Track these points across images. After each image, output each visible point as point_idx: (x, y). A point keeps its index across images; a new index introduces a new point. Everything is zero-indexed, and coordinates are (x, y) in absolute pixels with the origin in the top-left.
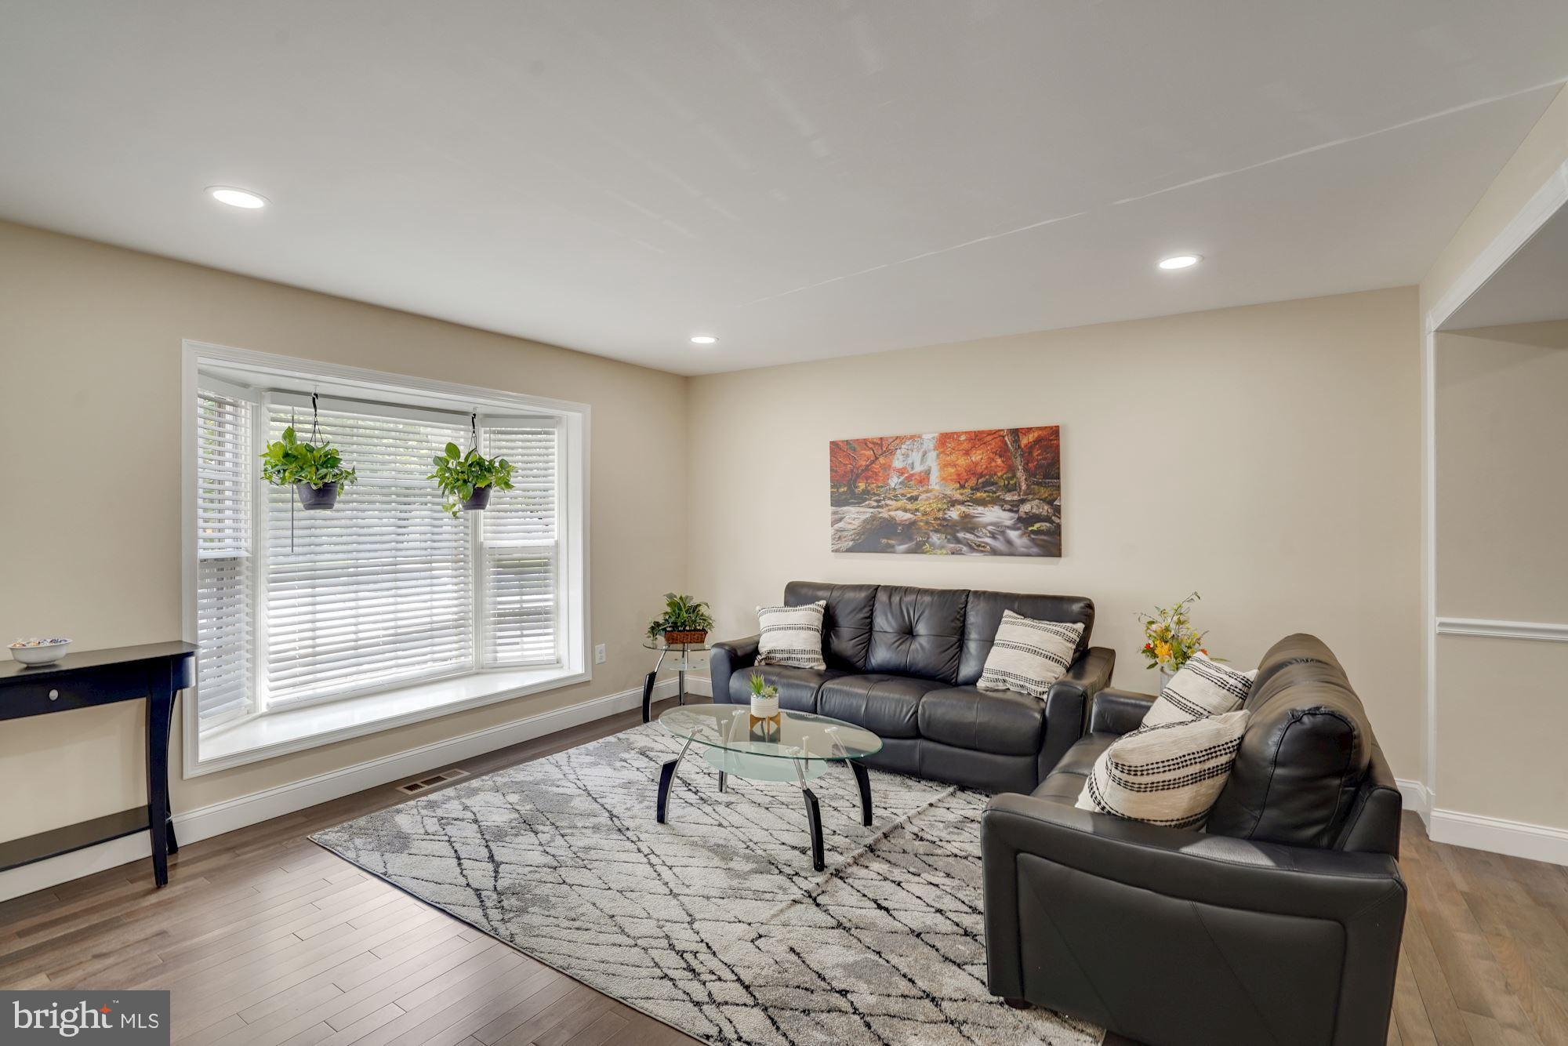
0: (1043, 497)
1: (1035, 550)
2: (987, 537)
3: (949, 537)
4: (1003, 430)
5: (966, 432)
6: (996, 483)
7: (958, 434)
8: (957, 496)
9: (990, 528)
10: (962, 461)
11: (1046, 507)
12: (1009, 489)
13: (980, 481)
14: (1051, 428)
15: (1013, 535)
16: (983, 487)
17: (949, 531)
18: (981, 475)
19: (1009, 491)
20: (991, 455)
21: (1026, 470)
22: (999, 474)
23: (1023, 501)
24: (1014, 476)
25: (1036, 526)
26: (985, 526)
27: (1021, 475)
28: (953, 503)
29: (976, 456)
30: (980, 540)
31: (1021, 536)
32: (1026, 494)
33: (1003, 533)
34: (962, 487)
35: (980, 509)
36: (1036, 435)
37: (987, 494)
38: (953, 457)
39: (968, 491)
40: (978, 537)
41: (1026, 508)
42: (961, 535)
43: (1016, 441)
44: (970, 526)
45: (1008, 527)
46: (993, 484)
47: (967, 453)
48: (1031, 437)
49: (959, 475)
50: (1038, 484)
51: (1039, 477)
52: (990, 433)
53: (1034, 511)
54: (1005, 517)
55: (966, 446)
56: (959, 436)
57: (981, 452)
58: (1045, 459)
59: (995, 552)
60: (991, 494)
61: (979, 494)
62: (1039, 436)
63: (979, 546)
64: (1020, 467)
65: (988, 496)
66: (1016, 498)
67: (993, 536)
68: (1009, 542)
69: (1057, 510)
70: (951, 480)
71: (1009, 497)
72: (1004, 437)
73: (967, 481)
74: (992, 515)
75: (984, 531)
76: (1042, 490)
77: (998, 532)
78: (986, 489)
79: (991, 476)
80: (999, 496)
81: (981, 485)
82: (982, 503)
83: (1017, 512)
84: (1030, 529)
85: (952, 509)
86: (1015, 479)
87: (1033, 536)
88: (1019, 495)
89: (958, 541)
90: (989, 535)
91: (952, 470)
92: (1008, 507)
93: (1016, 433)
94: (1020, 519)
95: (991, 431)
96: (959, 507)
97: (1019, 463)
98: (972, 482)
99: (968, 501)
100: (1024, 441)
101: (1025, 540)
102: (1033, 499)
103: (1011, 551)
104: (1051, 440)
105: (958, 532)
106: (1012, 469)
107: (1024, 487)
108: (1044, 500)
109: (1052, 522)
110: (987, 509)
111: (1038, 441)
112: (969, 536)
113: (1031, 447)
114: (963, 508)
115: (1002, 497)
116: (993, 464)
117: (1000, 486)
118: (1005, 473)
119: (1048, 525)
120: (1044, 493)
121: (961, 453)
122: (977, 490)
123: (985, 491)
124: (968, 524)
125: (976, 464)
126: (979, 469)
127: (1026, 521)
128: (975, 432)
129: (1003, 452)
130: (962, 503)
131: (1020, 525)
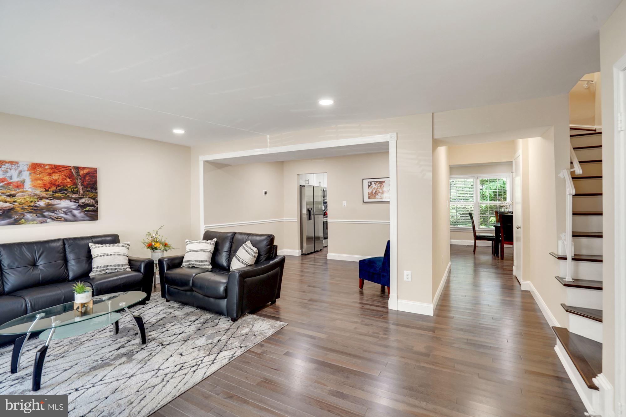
0: (91, 196)
1: (87, 218)
2: (62, 214)
3: (38, 215)
4: (71, 167)
5: (49, 165)
6: (67, 190)
7: (44, 165)
8: (44, 194)
9: (63, 210)
10: (47, 179)
11: (92, 200)
12: (74, 193)
13: (58, 188)
14: (94, 169)
15: (76, 212)
16: (60, 191)
17: (39, 212)
18: (59, 186)
19: (74, 194)
20: (64, 177)
21: (82, 185)
22: (69, 186)
23: (81, 198)
24: (77, 187)
25: (87, 209)
26: (61, 209)
27: (80, 187)
28: (41, 198)
29: (55, 177)
30: (57, 215)
31: (80, 213)
32: (82, 195)
33: (71, 212)
34: (47, 191)
35: (58, 201)
36: (87, 170)
37: (62, 194)
38: (41, 176)
39: (51, 193)
40: (56, 214)
41: (83, 201)
42: (46, 214)
43: (78, 172)
44: (52, 209)
45: (74, 209)
46: (66, 190)
47: (50, 175)
48: (85, 171)
49: (45, 185)
50: (88, 191)
51: (89, 189)
52: (63, 167)
53: (86, 202)
54: (72, 205)
55: (49, 171)
56: (45, 166)
57: (58, 175)
58: (92, 181)
59: (66, 220)
60: (64, 195)
61: (57, 194)
62: (89, 172)
63: (58, 218)
64: (79, 183)
65: (63, 196)
66: (77, 196)
67: (66, 213)
68: (74, 216)
69: (97, 202)
70: (40, 187)
71: (74, 196)
72: (71, 170)
73: (50, 188)
74: (64, 204)
75: (60, 211)
76: (90, 194)
77: (68, 211)
78: (62, 192)
79: (65, 187)
80: (68, 196)
81: (59, 191)
82: (60, 198)
83: (78, 202)
84: (85, 209)
85: (40, 201)
86: (77, 189)
87: (86, 213)
88: (79, 195)
89: (44, 217)
90: (63, 213)
91: (41, 182)
92: (73, 200)
93: (77, 168)
94: (79, 206)
95: (64, 166)
96: (45, 200)
97: (79, 182)
98: (54, 188)
99: (50, 198)
100: (82, 173)
101: (82, 214)
102: (86, 197)
103: (75, 219)
104: (94, 174)
105: (44, 212)
106: (75, 184)
107: (81, 192)
108: (91, 198)
109: (95, 207)
110: (61, 201)
111: (88, 173)
112: (51, 214)
113: (84, 176)
114: (47, 201)
115: (70, 196)
116: (65, 181)
117: (69, 191)
118: (72, 186)
119: (93, 208)
120: (91, 195)
121: (46, 174)
122: (56, 192)
123: (61, 193)
124: (50, 208)
125: (56, 180)
126: (57, 183)
127: (82, 207)
128: (55, 165)
129: (71, 176)
130: (47, 198)
131: (80, 208)
